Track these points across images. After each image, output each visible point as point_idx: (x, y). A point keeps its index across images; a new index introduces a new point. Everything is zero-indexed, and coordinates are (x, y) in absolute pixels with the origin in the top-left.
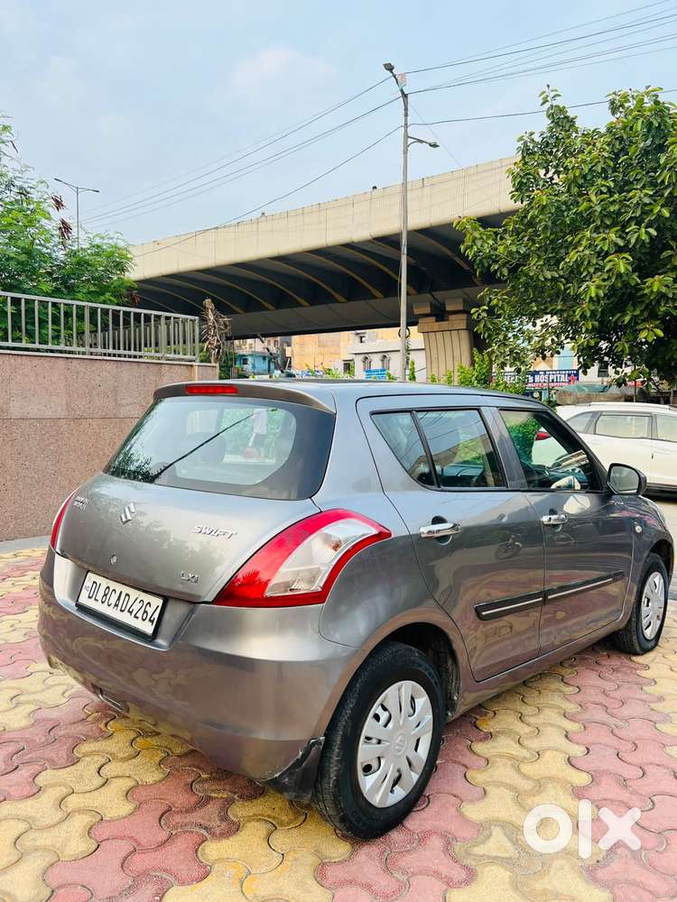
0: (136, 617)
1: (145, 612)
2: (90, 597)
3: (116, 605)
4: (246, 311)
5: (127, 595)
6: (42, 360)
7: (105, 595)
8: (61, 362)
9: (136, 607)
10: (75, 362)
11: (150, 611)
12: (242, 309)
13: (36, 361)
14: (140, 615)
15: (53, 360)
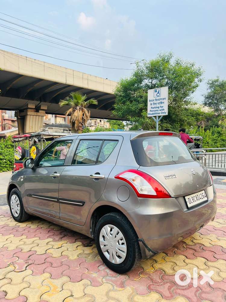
0: (202, 199)
1: (203, 196)
2: (190, 204)
3: (197, 200)
5: (197, 195)
7: (193, 200)
9: (201, 197)
11: (203, 195)
14: (203, 198)
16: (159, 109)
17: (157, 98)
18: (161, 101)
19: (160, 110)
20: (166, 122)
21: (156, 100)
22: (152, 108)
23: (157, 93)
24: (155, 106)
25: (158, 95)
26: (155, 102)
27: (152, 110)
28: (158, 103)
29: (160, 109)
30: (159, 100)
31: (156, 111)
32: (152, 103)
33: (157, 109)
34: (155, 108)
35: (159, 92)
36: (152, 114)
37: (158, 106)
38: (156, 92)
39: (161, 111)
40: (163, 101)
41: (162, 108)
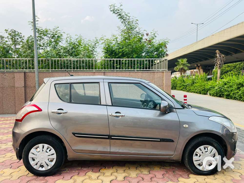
4: (236, 53)
6: (124, 73)
8: (128, 73)
10: (131, 73)
12: (234, 53)
13: (122, 73)
15: (126, 73)
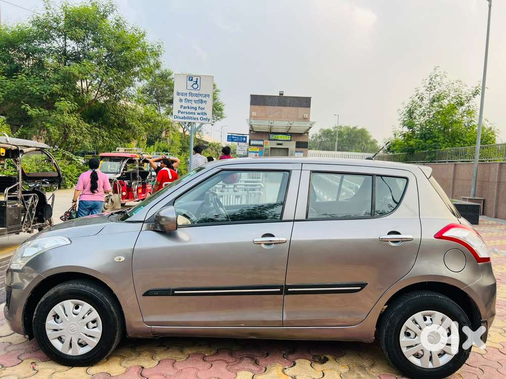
16: (196, 112)
17: (193, 92)
18: (200, 98)
19: (198, 114)
20: (97, 125)
21: (191, 94)
22: (181, 106)
23: (192, 83)
24: (189, 105)
25: (195, 86)
26: (190, 98)
27: (182, 110)
28: (196, 102)
29: (200, 111)
30: (197, 95)
31: (189, 113)
32: (183, 98)
33: (193, 111)
34: (188, 108)
35: (197, 81)
36: (182, 118)
37: (194, 105)
38: (192, 80)
39: (200, 116)
40: (204, 99)
41: (203, 111)
